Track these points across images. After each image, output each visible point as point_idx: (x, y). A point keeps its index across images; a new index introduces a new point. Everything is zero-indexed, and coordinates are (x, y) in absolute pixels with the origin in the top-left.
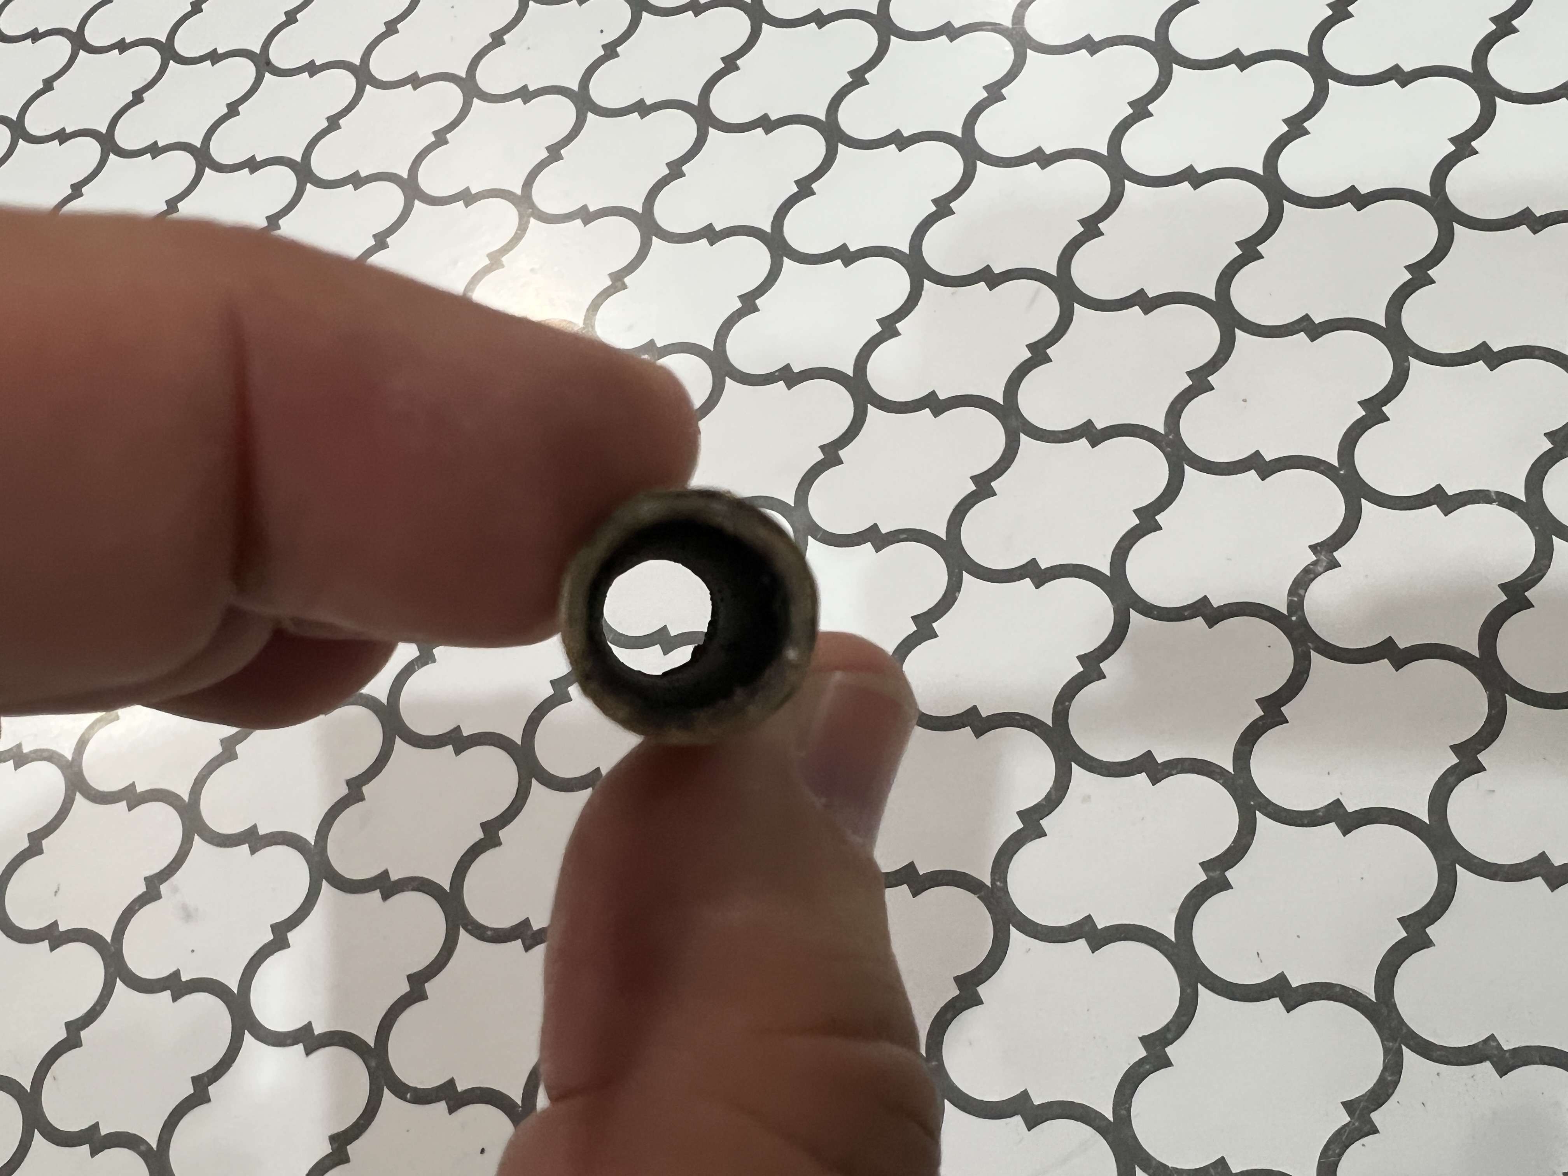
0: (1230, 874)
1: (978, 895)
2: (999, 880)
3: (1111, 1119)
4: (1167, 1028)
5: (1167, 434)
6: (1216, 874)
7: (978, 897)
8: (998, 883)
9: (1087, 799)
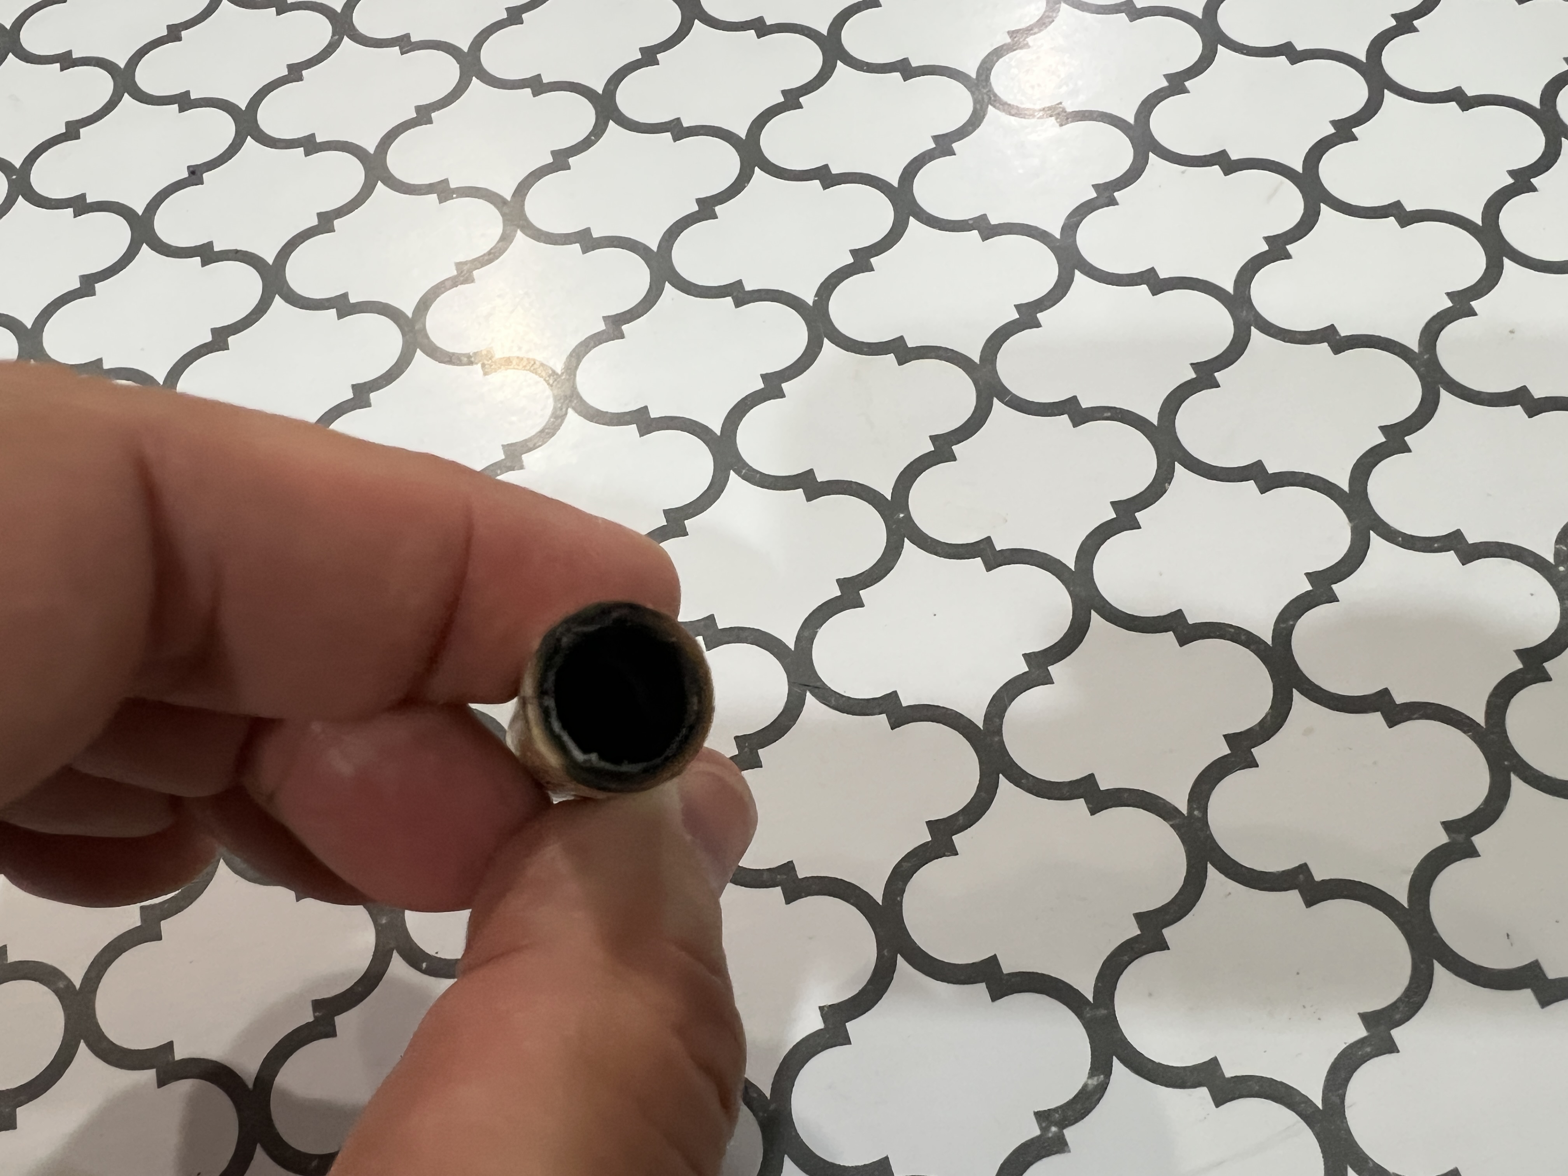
0: (1478, 840)
1: (1171, 823)
2: (1198, 809)
3: (1320, 1106)
5: (1421, 353)
6: (1460, 838)
7: (1172, 826)
8: (1196, 813)
9: (1308, 732)
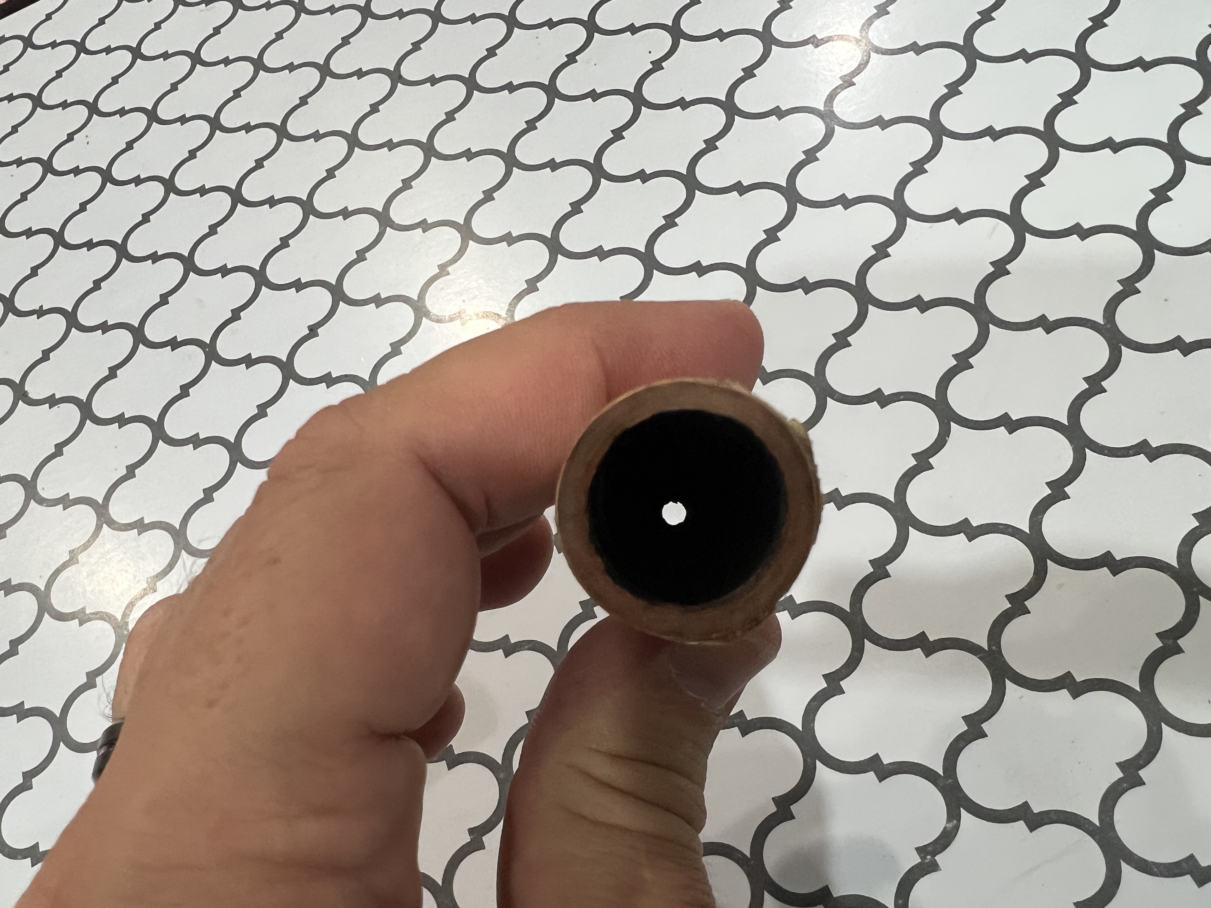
0: (1182, 642)
2: (994, 645)
3: (1098, 824)
4: (1139, 755)
5: (1105, 324)
6: (1170, 642)
7: (978, 658)
8: (994, 648)
9: (1060, 586)
